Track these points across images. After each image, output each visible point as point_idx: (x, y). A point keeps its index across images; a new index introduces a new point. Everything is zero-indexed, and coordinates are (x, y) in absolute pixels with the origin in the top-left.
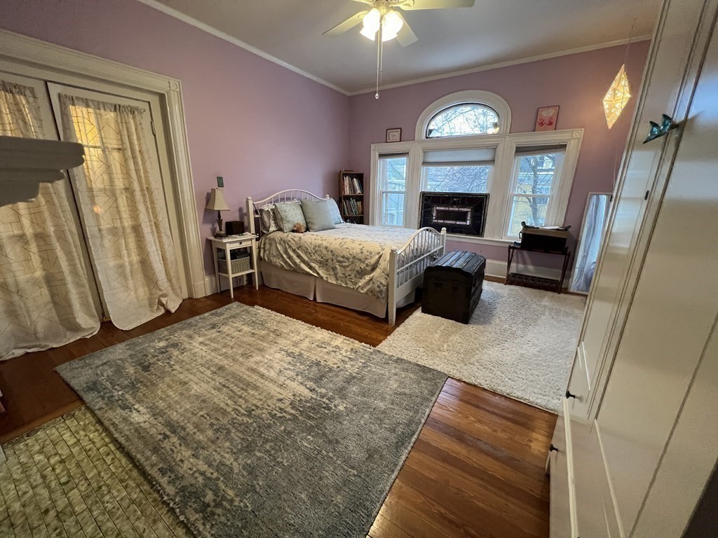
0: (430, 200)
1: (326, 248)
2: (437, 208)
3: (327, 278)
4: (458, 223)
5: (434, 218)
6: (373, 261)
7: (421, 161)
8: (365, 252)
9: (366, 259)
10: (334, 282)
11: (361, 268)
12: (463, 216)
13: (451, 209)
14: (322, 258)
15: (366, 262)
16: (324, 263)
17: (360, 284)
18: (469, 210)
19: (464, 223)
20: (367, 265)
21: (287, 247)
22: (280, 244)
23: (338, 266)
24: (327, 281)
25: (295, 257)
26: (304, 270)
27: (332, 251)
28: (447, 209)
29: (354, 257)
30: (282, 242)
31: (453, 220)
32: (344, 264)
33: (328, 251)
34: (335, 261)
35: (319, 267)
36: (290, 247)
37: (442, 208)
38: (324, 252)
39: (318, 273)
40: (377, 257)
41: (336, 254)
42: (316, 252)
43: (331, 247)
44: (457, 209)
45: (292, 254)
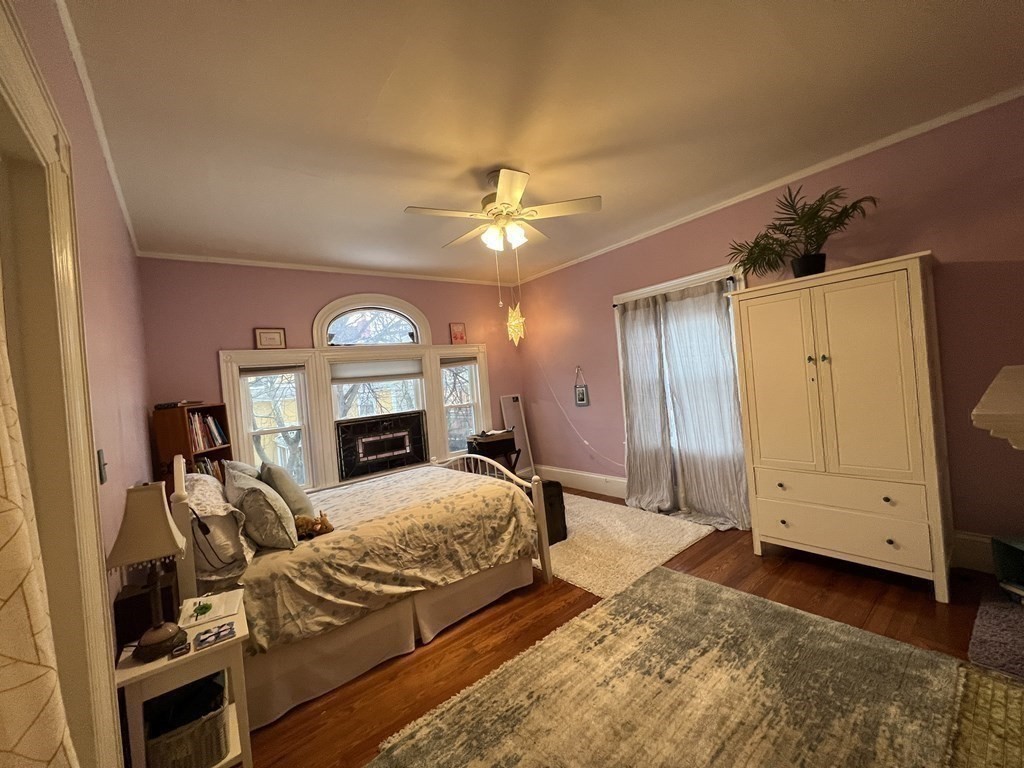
0: (349, 432)
1: (426, 527)
2: (364, 440)
3: (442, 580)
4: (396, 453)
5: (361, 455)
6: (506, 509)
7: (329, 378)
8: (491, 502)
9: (497, 511)
10: (459, 578)
11: (493, 528)
12: (398, 444)
13: (383, 437)
14: (424, 548)
15: (498, 515)
16: (431, 557)
17: (500, 553)
18: (406, 433)
19: (404, 452)
20: (501, 519)
21: (331, 571)
22: (303, 576)
23: (457, 547)
24: (446, 583)
25: (360, 583)
26: (392, 596)
27: (440, 527)
28: (378, 438)
29: (480, 518)
30: (308, 571)
31: (389, 450)
32: (466, 537)
33: (433, 530)
34: (450, 540)
35: (422, 569)
36: (339, 568)
37: (371, 439)
38: (425, 535)
39: (423, 582)
40: (508, 501)
41: (449, 527)
42: (407, 545)
43: (436, 521)
44: (391, 436)
45: (348, 580)
